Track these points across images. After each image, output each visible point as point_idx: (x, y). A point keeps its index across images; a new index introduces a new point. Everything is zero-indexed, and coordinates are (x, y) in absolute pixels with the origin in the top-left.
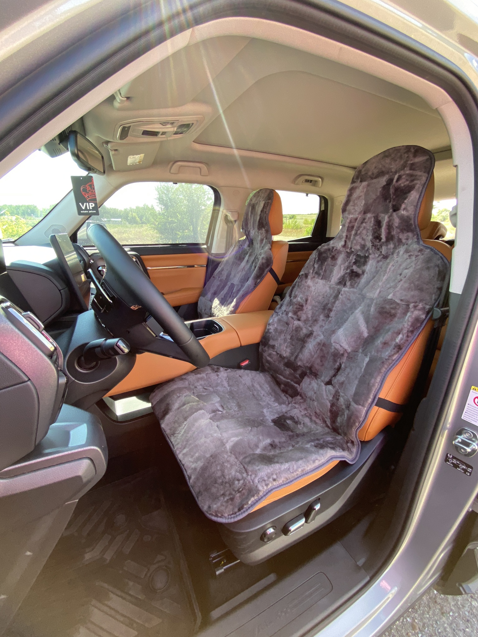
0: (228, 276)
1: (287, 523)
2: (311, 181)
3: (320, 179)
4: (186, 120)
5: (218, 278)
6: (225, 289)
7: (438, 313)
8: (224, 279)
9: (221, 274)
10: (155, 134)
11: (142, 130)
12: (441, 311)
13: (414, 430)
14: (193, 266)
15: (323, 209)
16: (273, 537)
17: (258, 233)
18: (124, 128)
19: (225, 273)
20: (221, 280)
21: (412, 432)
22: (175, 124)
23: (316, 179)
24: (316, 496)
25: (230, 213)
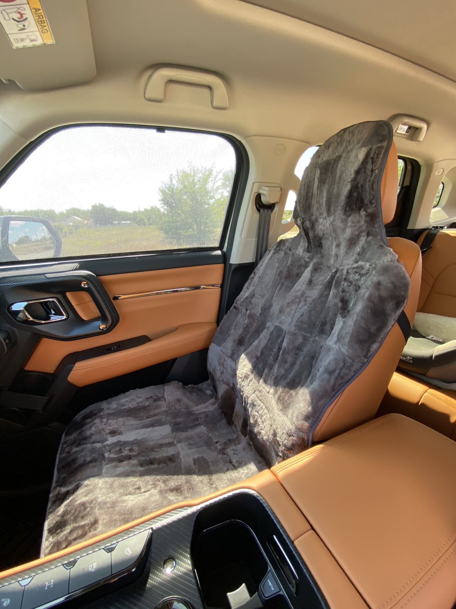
0: (266, 309)
2: (409, 129)
3: (426, 126)
5: (244, 310)
6: (262, 336)
8: (258, 315)
9: (251, 303)
15: (407, 183)
17: (345, 221)
19: (259, 303)
20: (251, 316)
23: (420, 123)
25: (266, 189)
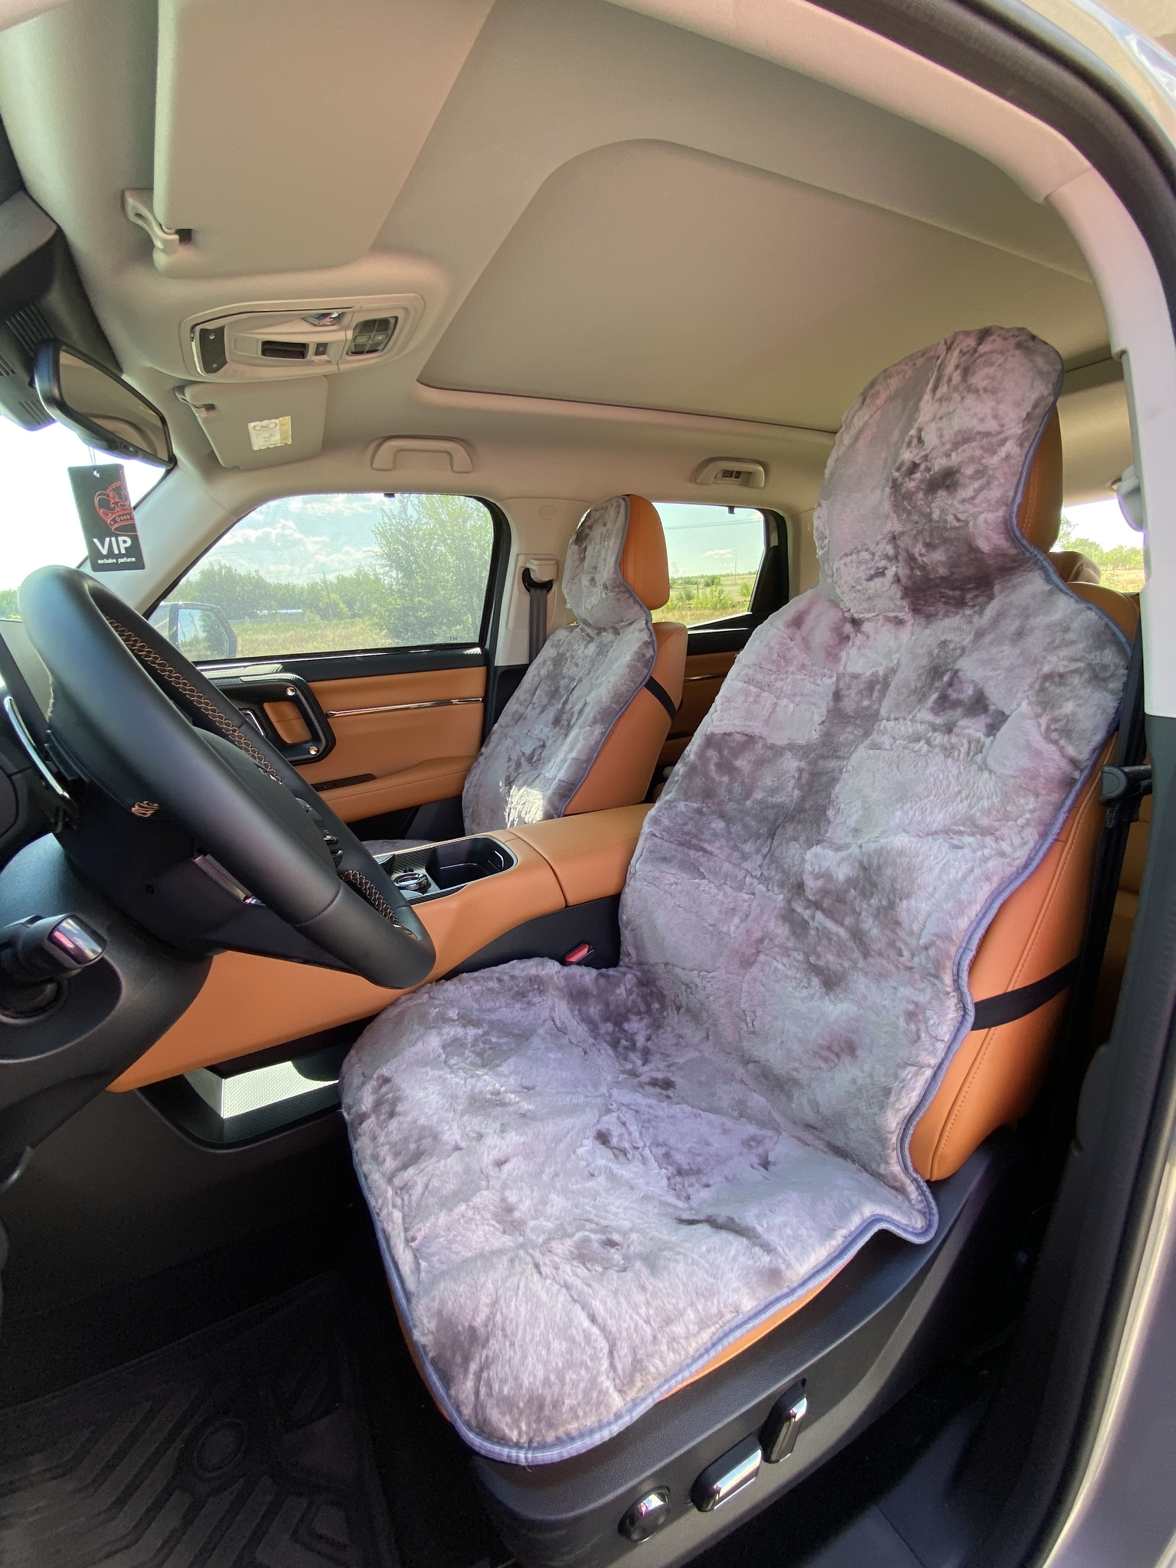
1: (705, 1470)
2: (738, 474)
3: (761, 469)
4: (374, 307)
7: (1115, 781)
10: (296, 351)
11: (257, 340)
12: (1126, 774)
13: (1079, 1147)
14: (448, 702)
15: (775, 542)
16: (661, 1520)
18: (204, 333)
21: (1076, 1153)
22: (346, 321)
23: (750, 467)
24: (793, 1375)
25: (536, 562)
